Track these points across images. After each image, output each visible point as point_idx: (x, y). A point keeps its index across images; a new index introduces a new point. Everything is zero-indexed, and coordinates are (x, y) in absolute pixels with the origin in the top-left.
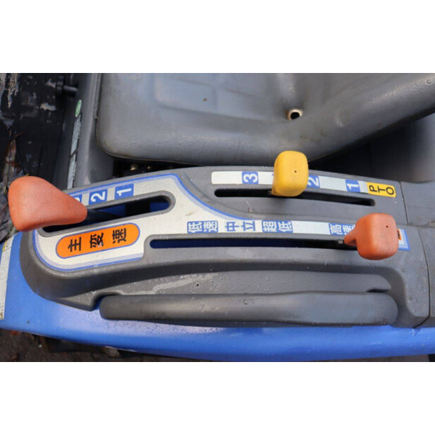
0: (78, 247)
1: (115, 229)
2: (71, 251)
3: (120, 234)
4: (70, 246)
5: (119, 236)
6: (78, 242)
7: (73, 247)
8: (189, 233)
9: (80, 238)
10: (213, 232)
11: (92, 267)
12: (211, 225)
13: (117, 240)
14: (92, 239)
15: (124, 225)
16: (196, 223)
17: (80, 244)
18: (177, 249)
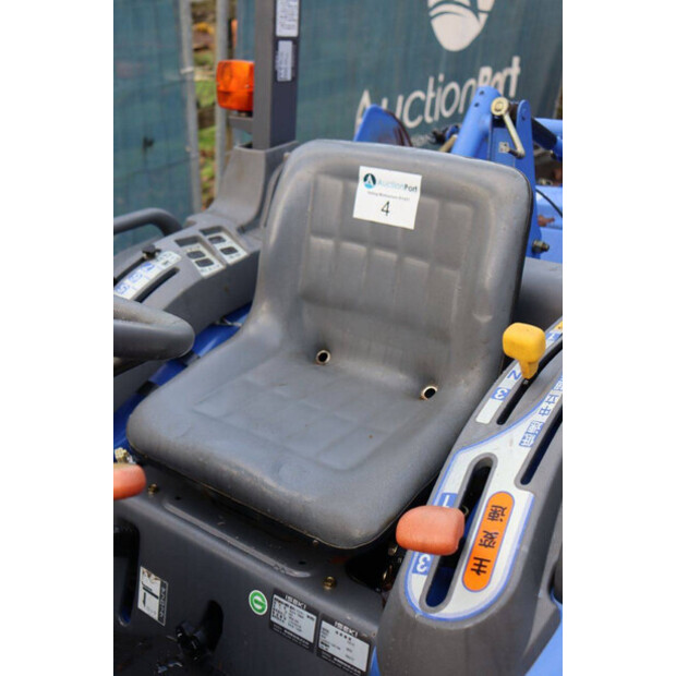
0: (484, 563)
1: (487, 516)
2: (484, 572)
3: (495, 512)
4: (478, 572)
5: (498, 513)
6: (478, 562)
7: (482, 569)
8: (532, 446)
9: (476, 558)
10: (542, 427)
11: (518, 551)
12: (534, 426)
13: (501, 517)
14: (484, 545)
15: (487, 506)
16: (524, 438)
17: (482, 560)
18: (544, 457)
